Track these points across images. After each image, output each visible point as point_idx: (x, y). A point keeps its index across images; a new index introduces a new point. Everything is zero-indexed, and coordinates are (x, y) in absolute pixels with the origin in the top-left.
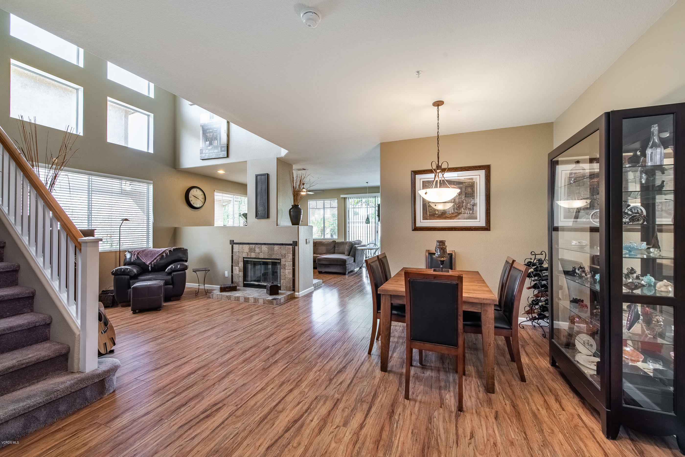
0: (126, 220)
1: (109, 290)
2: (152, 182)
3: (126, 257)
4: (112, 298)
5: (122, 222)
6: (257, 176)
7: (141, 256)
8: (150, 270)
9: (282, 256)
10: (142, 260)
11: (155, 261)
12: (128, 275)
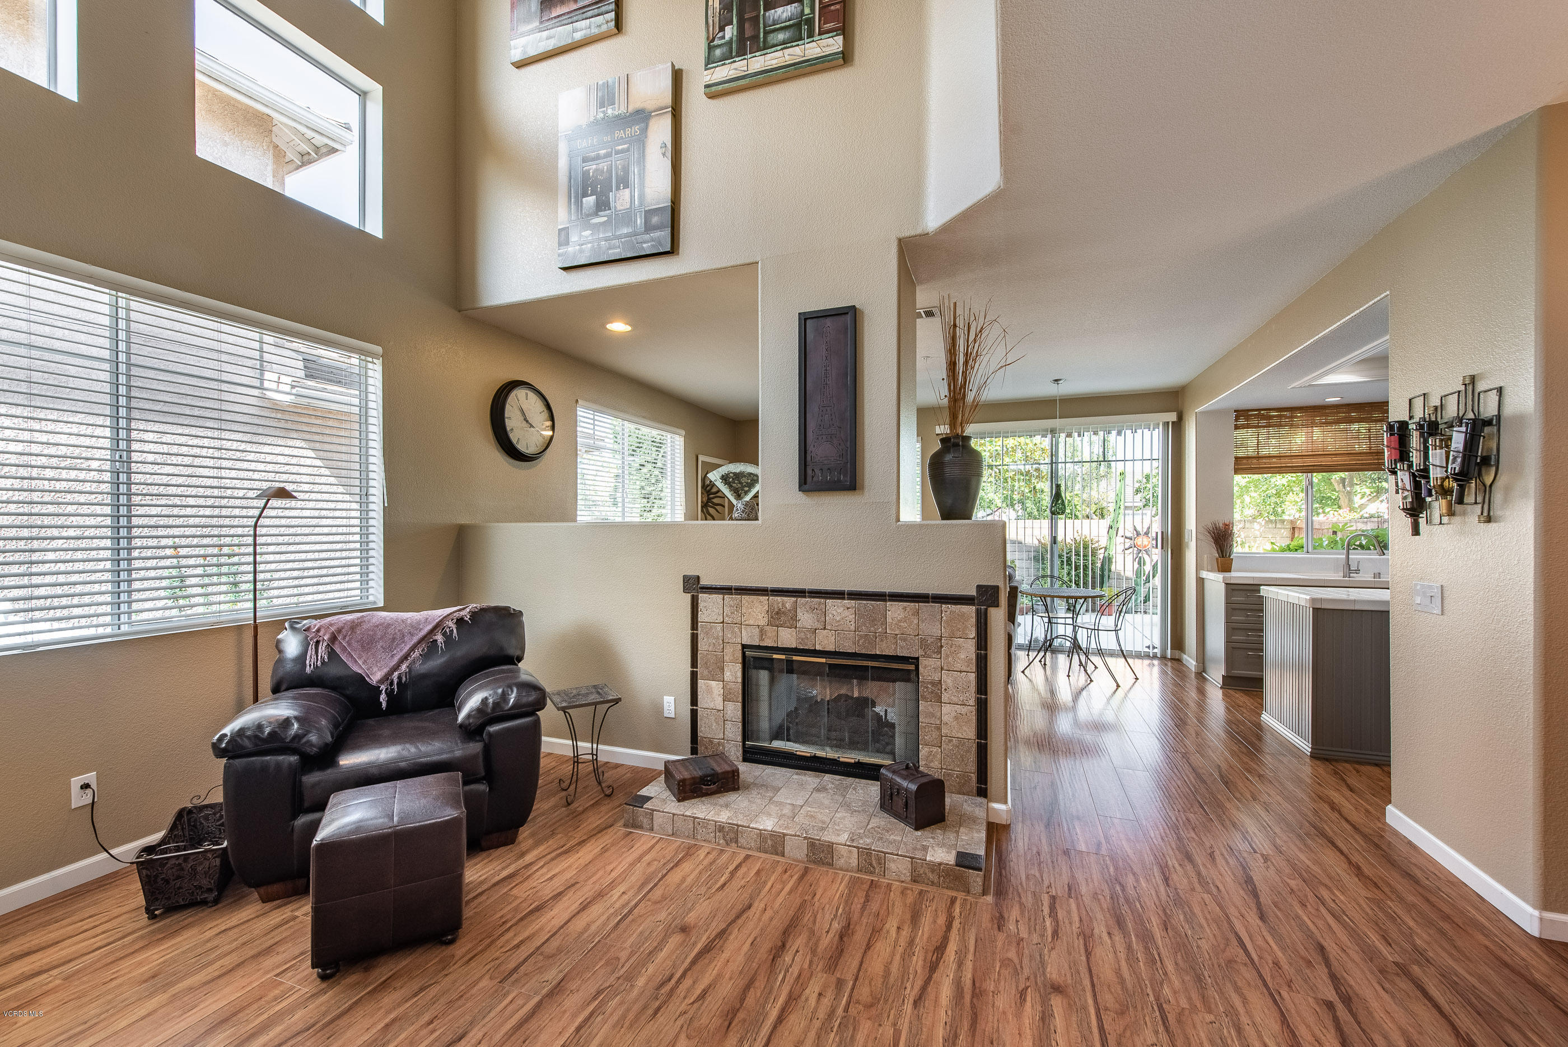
0: (283, 493)
1: (207, 806)
2: (379, 349)
3: (280, 651)
4: (218, 861)
5: (261, 503)
6: (805, 319)
7: (344, 649)
8: (384, 705)
9: (923, 644)
10: (350, 664)
11: (404, 667)
12: (293, 751)
